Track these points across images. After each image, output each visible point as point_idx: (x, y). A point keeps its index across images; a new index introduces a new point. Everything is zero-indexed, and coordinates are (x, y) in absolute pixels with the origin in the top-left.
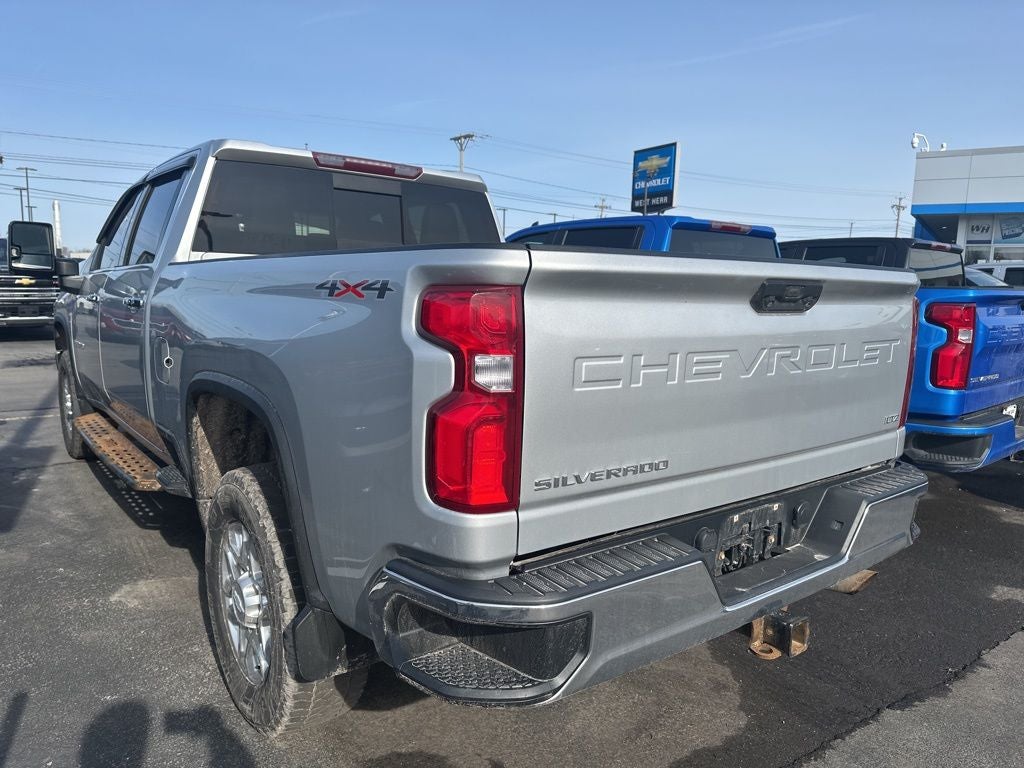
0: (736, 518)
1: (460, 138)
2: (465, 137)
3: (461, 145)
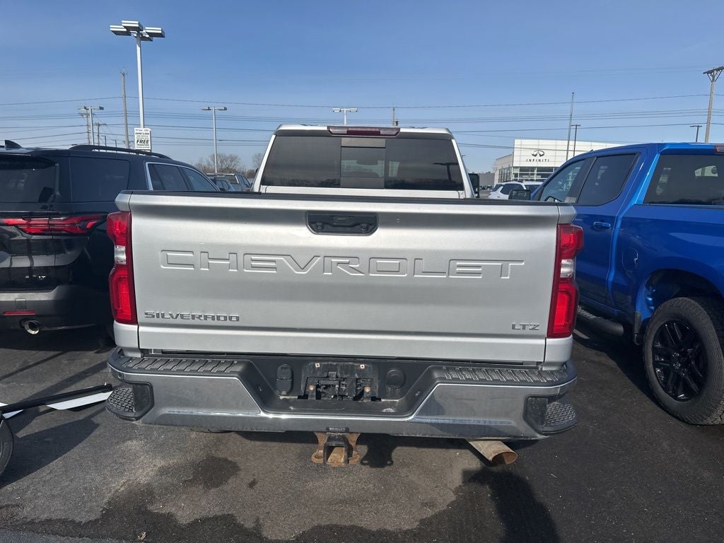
0: (317, 365)
1: (712, 71)
2: (718, 70)
3: (713, 77)
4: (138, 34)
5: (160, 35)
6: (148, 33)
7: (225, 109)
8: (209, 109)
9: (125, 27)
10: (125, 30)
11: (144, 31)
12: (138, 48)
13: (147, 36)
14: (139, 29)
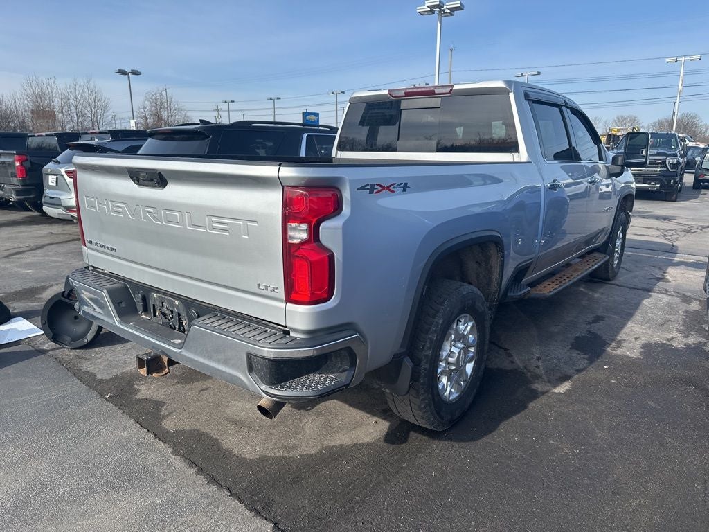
0: (155, 295)
4: (441, 10)
5: (460, 8)
6: (449, 9)
7: (539, 73)
8: (522, 76)
9: (428, 7)
10: (429, 9)
11: (445, 7)
12: (439, 25)
13: (449, 11)
14: (440, 6)
